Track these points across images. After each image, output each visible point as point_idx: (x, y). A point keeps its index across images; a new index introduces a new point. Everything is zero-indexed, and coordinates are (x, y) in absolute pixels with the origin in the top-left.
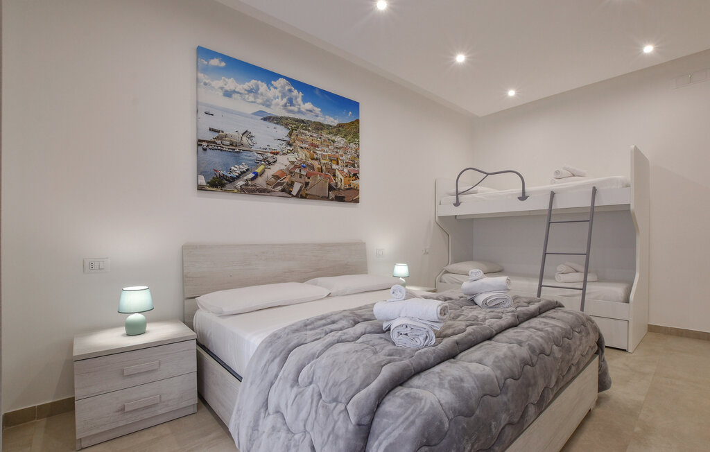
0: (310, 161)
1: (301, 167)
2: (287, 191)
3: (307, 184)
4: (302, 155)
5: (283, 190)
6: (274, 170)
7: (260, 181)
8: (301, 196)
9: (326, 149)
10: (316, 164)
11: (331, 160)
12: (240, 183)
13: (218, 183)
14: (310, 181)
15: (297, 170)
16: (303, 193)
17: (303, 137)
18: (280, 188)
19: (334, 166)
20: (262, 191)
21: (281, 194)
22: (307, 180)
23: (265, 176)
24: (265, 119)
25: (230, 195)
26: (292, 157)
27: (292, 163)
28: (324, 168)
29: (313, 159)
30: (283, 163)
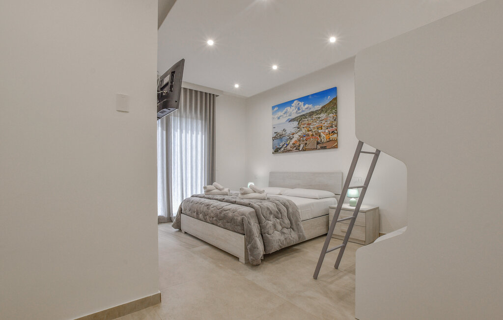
0: (307, 133)
1: (303, 137)
2: (298, 149)
3: (306, 144)
4: (303, 131)
5: (296, 149)
6: (293, 141)
7: (289, 147)
8: (304, 150)
9: (315, 123)
10: (310, 133)
11: (318, 128)
12: (283, 149)
13: (277, 151)
14: (308, 142)
15: (302, 139)
16: (304, 148)
17: (304, 122)
18: (295, 148)
19: (320, 131)
20: (289, 151)
21: (295, 151)
22: (306, 142)
23: (290, 145)
24: (289, 122)
25: (278, 154)
26: (299, 134)
27: (300, 136)
28: (314, 134)
29: (308, 131)
30: (296, 137)
